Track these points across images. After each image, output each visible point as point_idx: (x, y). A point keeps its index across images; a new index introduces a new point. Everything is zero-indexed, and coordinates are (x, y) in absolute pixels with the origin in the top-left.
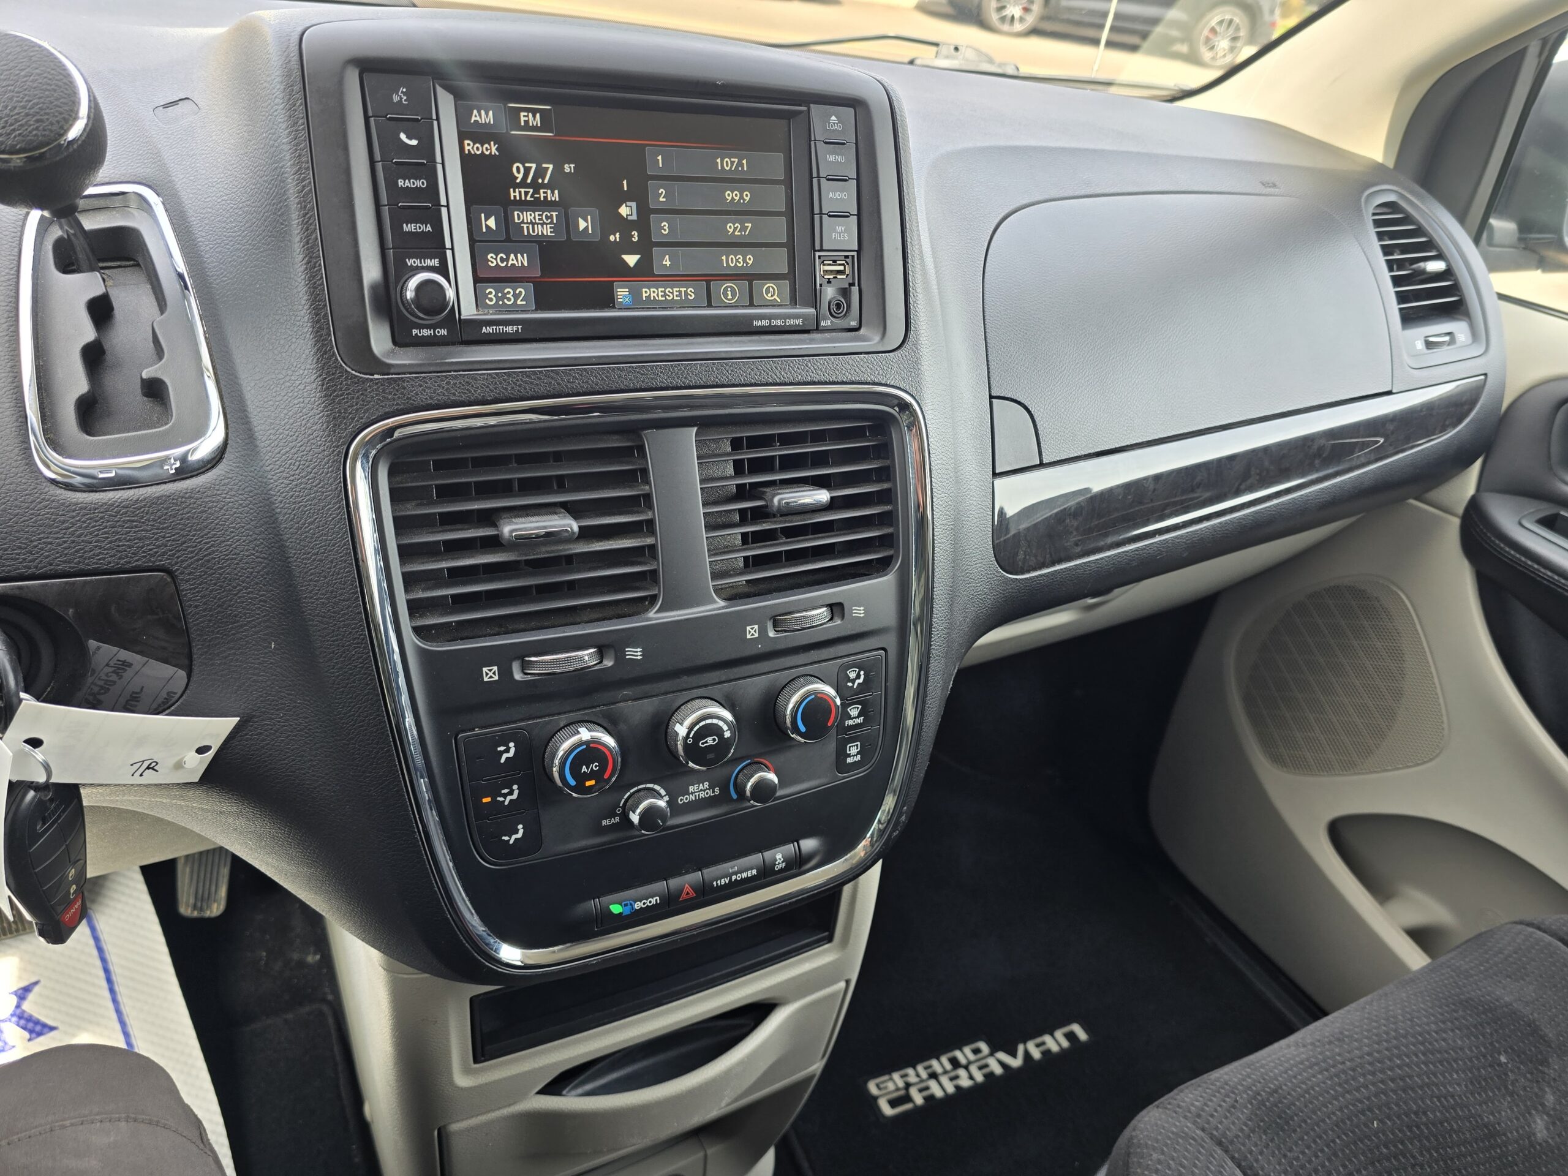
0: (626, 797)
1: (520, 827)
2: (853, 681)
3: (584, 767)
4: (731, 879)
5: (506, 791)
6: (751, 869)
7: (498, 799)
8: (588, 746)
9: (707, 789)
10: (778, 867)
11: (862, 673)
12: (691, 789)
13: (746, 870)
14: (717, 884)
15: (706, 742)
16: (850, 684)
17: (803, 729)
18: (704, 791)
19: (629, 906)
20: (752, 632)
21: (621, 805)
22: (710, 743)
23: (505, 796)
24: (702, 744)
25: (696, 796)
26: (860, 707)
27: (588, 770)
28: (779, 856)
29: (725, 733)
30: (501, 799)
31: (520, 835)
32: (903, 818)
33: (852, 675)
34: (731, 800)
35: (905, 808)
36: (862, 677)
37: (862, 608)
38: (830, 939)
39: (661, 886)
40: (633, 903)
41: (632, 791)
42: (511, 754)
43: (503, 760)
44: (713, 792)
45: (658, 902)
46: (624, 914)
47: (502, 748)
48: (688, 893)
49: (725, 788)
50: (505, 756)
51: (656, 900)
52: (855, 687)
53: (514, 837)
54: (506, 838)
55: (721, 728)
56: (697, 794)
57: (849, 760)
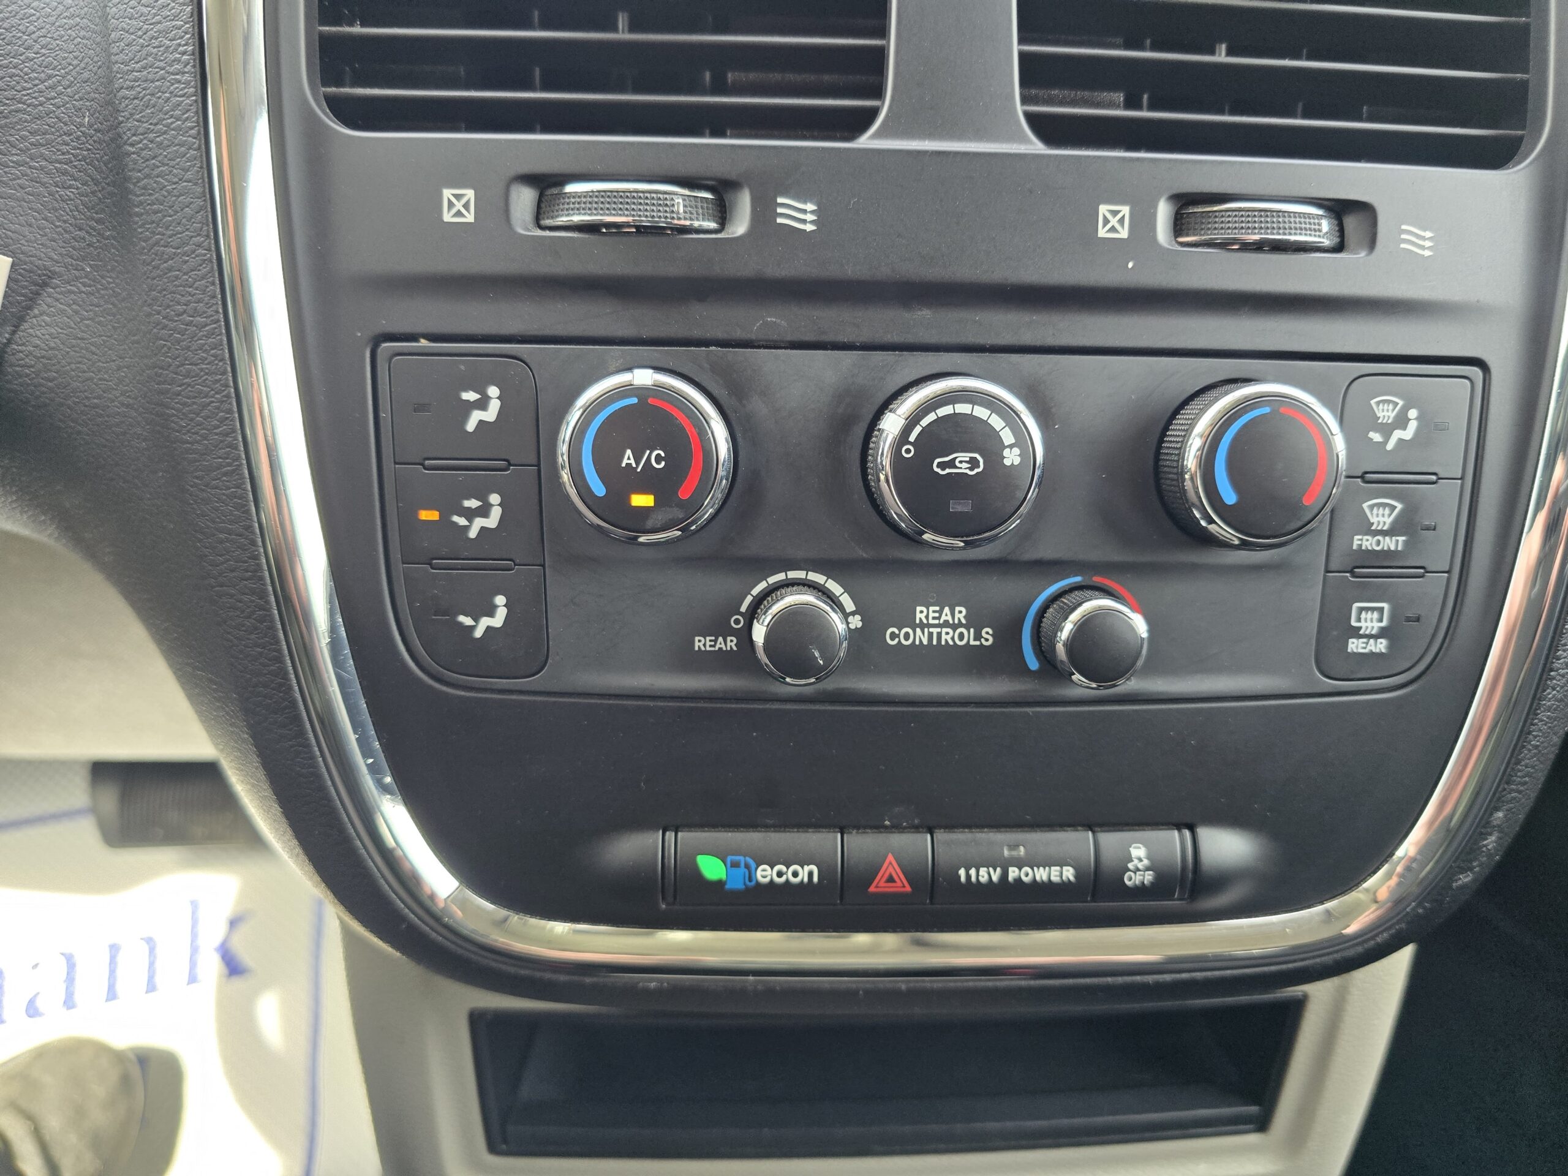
0: (756, 591)
1: (500, 600)
2: (1387, 430)
3: (629, 452)
4: (1005, 874)
5: (473, 503)
6: (1061, 864)
7: (456, 519)
8: (643, 401)
9: (960, 625)
10: (1132, 879)
11: (1413, 413)
12: (921, 613)
13: (1047, 863)
14: (968, 876)
15: (952, 464)
16: (1376, 437)
17: (1230, 497)
18: (954, 627)
19: (742, 870)
20: (1114, 221)
21: (743, 609)
22: (963, 468)
23: (470, 514)
24: (942, 466)
25: (931, 634)
26: (1399, 506)
27: (638, 463)
28: (1138, 852)
29: (1006, 452)
30: (462, 521)
31: (498, 620)
32: (1491, 842)
33: (1386, 414)
34: (1022, 669)
35: (1500, 814)
36: (1413, 426)
37: (1428, 234)
38: (1262, 1124)
39: (829, 842)
40: (753, 864)
41: (772, 580)
42: (490, 414)
43: (471, 426)
44: (978, 637)
45: (815, 879)
46: (728, 887)
47: (470, 396)
48: (891, 879)
49: (1008, 634)
50: (476, 416)
51: (811, 874)
52: (1390, 446)
53: (485, 622)
54: (467, 621)
55: (995, 435)
56: (935, 631)
57: (1355, 646)
